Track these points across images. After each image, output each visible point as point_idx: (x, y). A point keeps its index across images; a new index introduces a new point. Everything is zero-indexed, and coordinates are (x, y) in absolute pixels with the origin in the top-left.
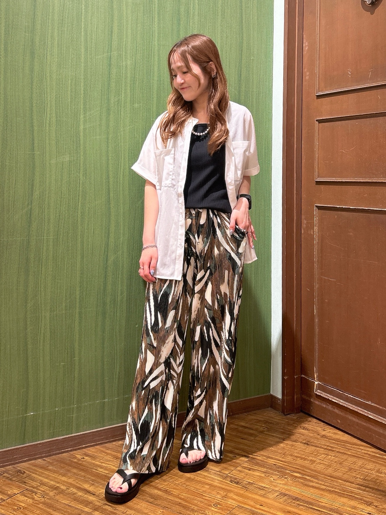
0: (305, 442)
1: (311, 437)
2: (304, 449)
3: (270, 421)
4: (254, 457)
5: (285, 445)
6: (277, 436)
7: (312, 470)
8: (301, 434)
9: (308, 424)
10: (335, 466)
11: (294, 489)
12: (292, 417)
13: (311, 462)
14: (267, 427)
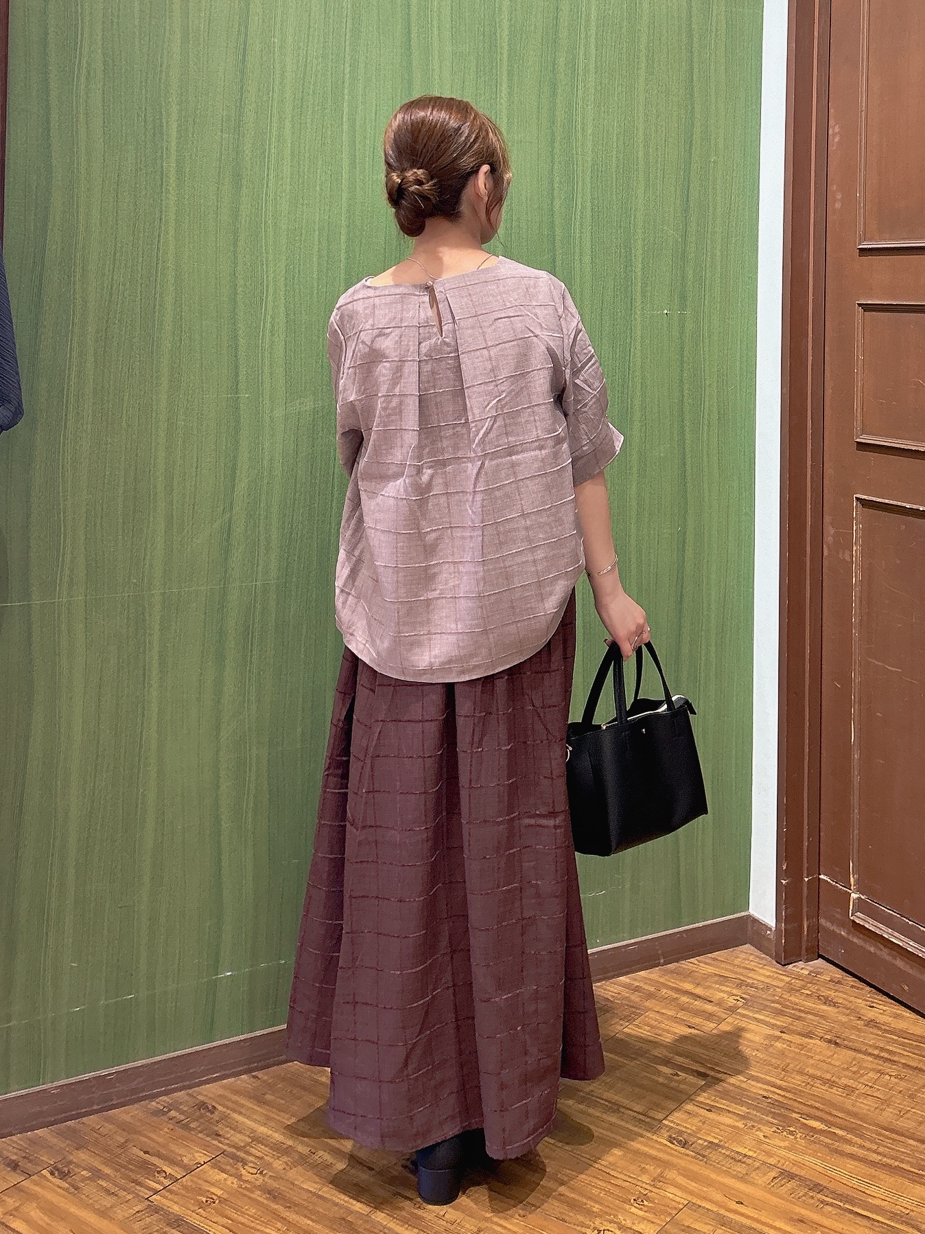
0: (829, 1037)
1: (843, 1024)
2: (828, 1058)
3: (748, 981)
4: (719, 1076)
5: (785, 1046)
6: (768, 1019)
7: (849, 1113)
8: (822, 1017)
9: (836, 991)
10: (898, 1102)
11: (809, 1160)
12: (797, 970)
13: (846, 1092)
14: (744, 996)
